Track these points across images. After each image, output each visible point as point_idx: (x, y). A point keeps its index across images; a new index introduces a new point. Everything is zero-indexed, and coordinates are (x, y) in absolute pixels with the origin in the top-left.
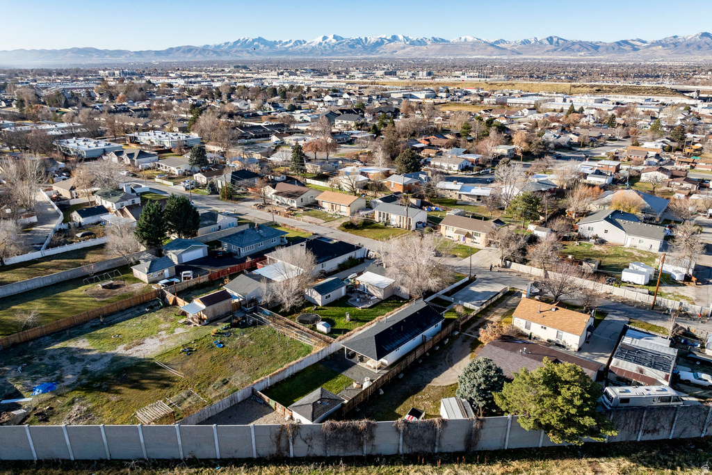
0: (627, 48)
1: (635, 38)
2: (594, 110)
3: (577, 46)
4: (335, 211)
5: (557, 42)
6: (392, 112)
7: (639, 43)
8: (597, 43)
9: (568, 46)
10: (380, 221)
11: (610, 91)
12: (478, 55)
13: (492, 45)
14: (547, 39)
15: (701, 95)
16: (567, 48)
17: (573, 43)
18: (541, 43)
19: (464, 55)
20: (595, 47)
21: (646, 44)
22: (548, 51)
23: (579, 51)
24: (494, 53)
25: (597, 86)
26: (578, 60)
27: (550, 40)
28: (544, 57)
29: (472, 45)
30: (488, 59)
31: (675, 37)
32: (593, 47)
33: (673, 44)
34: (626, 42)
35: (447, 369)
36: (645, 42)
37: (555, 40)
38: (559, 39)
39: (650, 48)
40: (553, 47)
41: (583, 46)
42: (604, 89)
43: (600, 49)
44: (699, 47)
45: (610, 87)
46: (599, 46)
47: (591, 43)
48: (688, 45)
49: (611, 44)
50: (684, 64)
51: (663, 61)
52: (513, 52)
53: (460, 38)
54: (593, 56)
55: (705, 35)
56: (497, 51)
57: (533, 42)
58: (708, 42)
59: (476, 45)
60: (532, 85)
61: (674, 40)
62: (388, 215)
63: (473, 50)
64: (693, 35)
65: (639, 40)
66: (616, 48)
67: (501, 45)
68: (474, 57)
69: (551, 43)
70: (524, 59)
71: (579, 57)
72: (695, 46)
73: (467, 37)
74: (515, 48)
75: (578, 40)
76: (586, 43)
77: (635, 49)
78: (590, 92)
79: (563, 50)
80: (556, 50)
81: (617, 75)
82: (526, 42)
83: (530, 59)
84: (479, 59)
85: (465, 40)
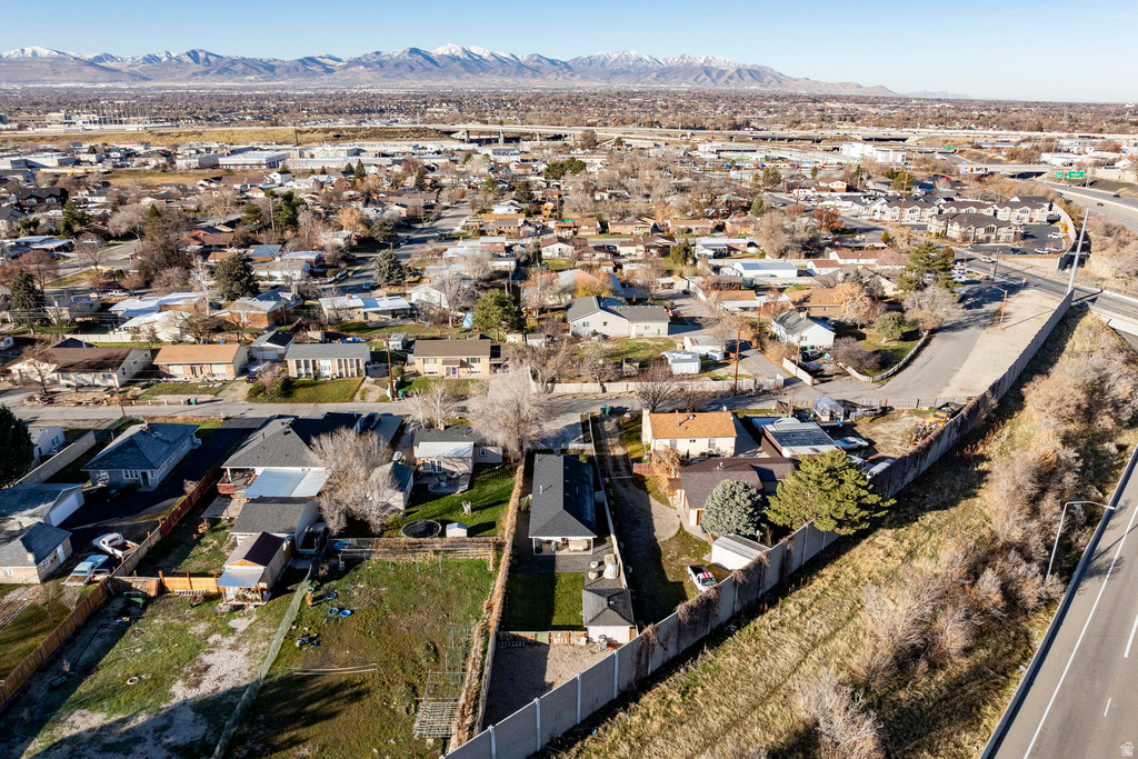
0: (315, 68)
1: (324, 55)
2: (373, 167)
3: (240, 67)
4: (201, 377)
5: (207, 60)
6: (56, 197)
7: (331, 62)
8: (269, 61)
9: (227, 67)
10: (300, 375)
11: (354, 137)
12: (68, 81)
13: (91, 63)
14: (188, 54)
15: (471, 137)
16: (226, 69)
17: (233, 62)
18: (179, 60)
19: (39, 81)
20: (269, 68)
21: (341, 64)
22: (195, 74)
23: (245, 74)
24: (99, 79)
25: (334, 130)
26: (250, 89)
27: (194, 55)
28: (191, 84)
29: (51, 64)
30: (93, 89)
31: (378, 53)
32: (266, 68)
33: (378, 63)
34: (312, 60)
35: (652, 520)
36: (339, 60)
37: (202, 55)
38: (207, 54)
39: (349, 69)
40: (200, 68)
41: (252, 66)
42: (345, 133)
43: (277, 71)
44: (412, 69)
45: (352, 130)
46: (275, 66)
47: (261, 61)
48: (397, 65)
49: (291, 62)
50: (402, 92)
51: (372, 87)
52: (134, 76)
53: (23, 51)
54: (269, 81)
55: (414, 51)
56: (103, 75)
57: (165, 59)
58: (420, 61)
59: (58, 63)
60: (232, 133)
61: (377, 59)
62: (314, 362)
63: (56, 73)
64: (400, 51)
65: (330, 58)
66: (301, 68)
67: (108, 64)
68: (62, 85)
69: (197, 62)
70: (160, 88)
71: (250, 84)
72: (406, 67)
73: (36, 48)
74: (135, 69)
75: (240, 56)
76: (253, 61)
77: (329, 71)
78: (327, 140)
79: (219, 72)
80: (207, 73)
81: (326, 111)
82: (151, 59)
83: (170, 88)
84: (75, 89)
85: (34, 53)
